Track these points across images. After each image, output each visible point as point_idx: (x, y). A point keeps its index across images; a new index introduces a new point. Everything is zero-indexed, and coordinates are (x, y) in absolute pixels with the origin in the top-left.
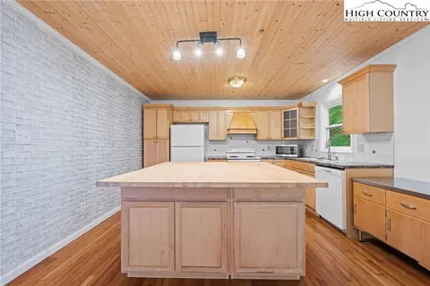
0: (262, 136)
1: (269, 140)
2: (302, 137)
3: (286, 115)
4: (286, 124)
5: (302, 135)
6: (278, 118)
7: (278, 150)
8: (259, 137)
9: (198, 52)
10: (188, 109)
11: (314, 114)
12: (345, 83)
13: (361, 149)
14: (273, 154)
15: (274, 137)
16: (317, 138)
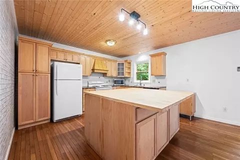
0: (109, 74)
1: (112, 77)
2: (126, 76)
3: (119, 64)
4: (119, 69)
5: (126, 75)
6: (115, 65)
7: (116, 82)
8: (108, 75)
11: (130, 66)
12: (152, 56)
13: (154, 81)
16: (131, 76)
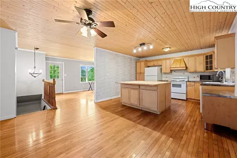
0: (191, 70)
1: (195, 72)
2: (215, 70)
3: (207, 57)
4: (207, 63)
7: (202, 77)
8: (188, 71)
9: (140, 49)
10: (153, 61)
14: (198, 79)
15: (198, 70)
